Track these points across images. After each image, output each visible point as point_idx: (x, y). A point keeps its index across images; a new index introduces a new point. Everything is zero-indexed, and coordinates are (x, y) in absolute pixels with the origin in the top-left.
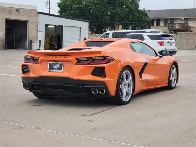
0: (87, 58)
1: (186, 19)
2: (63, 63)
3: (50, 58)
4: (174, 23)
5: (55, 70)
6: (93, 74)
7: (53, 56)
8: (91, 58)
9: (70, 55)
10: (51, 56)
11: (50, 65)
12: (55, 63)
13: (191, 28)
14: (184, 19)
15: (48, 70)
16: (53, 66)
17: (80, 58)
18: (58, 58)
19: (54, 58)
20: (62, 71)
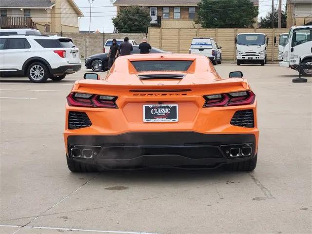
0: (222, 94)
1: (27, 11)
2: (177, 105)
3: (150, 97)
4: (8, 16)
5: (161, 119)
6: (234, 122)
7: (157, 93)
8: (227, 94)
9: (190, 90)
10: (144, 93)
11: (147, 109)
12: (159, 105)
13: (36, 25)
14: (25, 10)
15: (145, 120)
16: (154, 111)
17: (208, 95)
18: (168, 97)
19: (159, 97)
20: (177, 120)
